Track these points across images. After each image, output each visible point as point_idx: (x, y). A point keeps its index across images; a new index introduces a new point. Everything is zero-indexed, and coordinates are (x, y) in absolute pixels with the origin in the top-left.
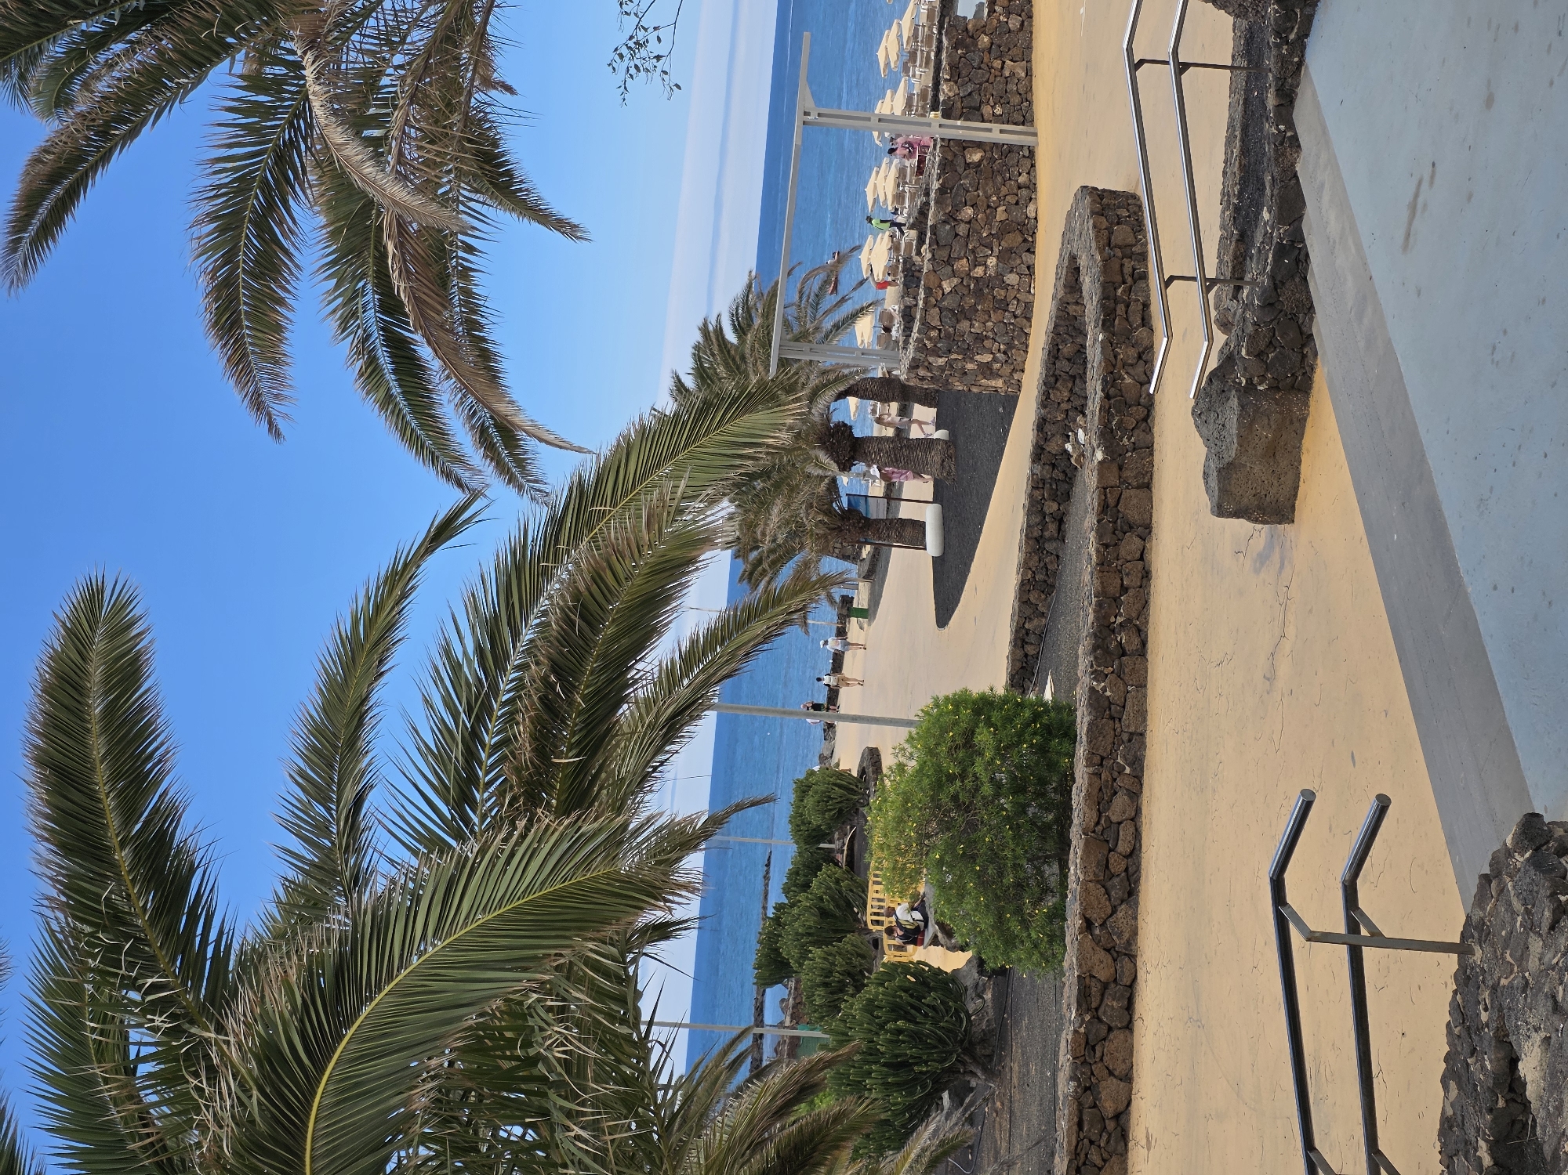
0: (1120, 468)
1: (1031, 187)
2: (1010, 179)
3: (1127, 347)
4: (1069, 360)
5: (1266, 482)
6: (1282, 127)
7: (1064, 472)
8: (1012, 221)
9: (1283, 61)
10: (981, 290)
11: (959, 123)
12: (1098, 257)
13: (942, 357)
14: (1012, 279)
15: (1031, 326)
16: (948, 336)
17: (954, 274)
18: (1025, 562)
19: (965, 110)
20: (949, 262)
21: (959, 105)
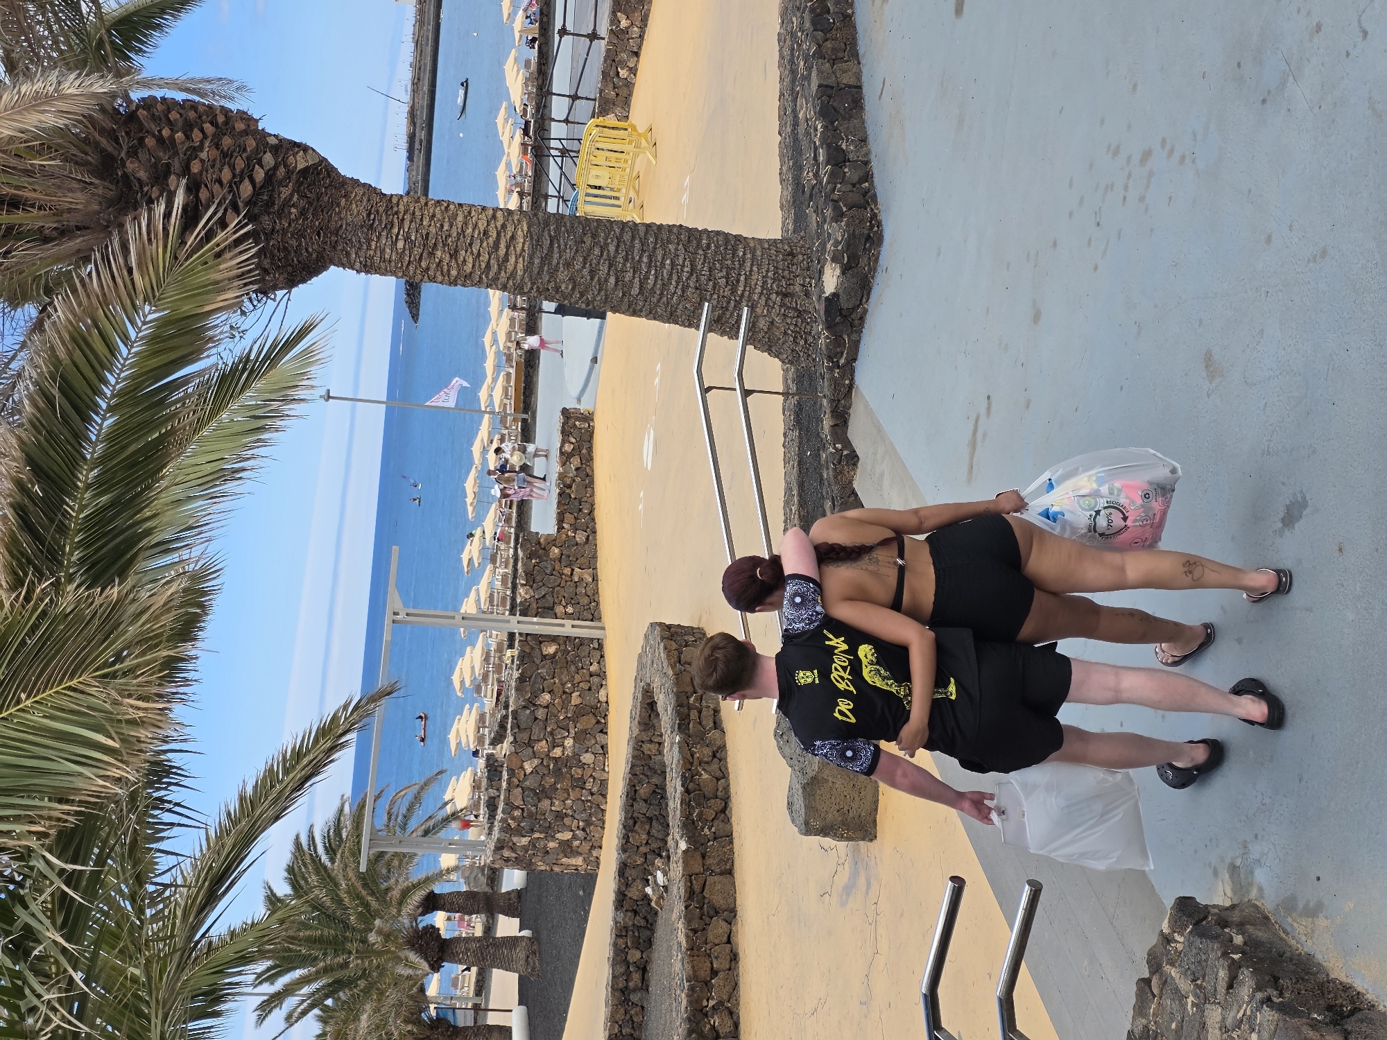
0: (703, 856)
1: (602, 675)
2: (582, 668)
3: (702, 747)
4: (645, 801)
5: (848, 797)
6: (839, 446)
7: (645, 918)
8: (586, 705)
9: (836, 384)
10: (560, 769)
11: (535, 620)
12: (670, 672)
13: (525, 836)
14: (587, 758)
15: (606, 803)
16: (531, 815)
17: (534, 755)
18: (612, 1016)
19: (540, 610)
20: (530, 744)
21: (534, 605)
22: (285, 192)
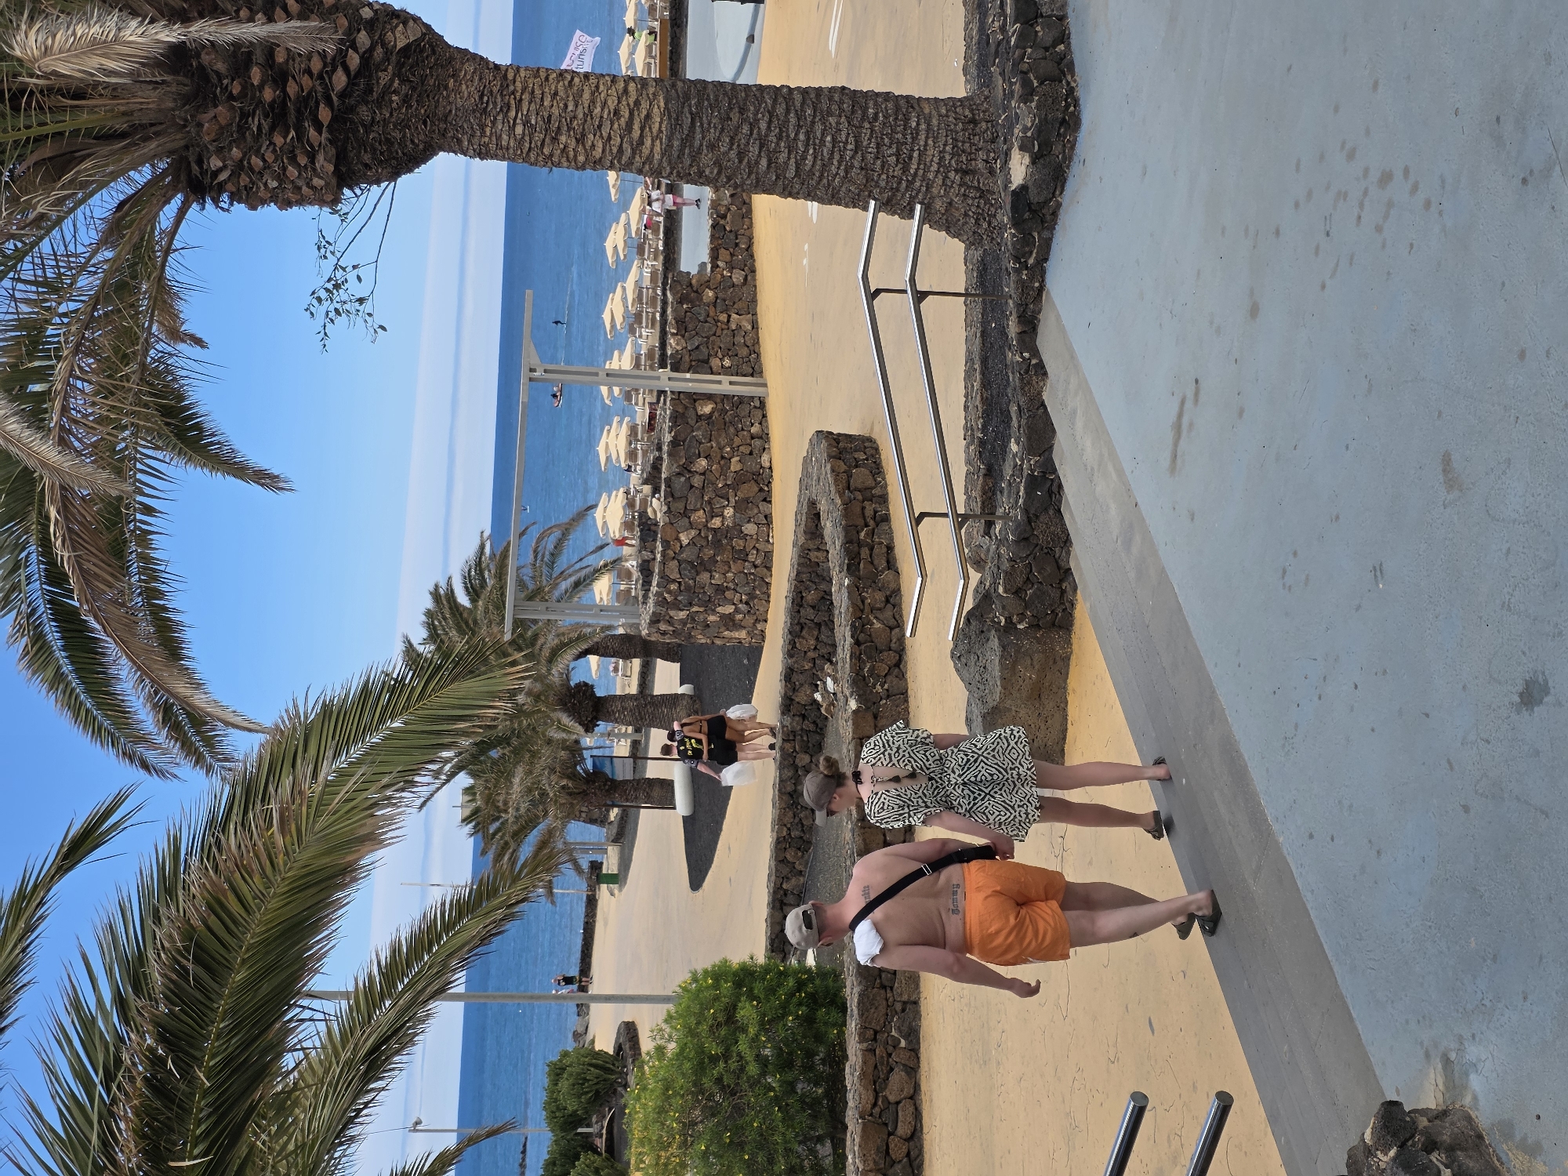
0: (875, 717)
1: (764, 437)
2: (743, 429)
3: (874, 591)
4: (813, 607)
5: (1033, 726)
6: (1026, 355)
7: (814, 722)
8: (747, 471)
9: (1023, 286)
10: (720, 541)
11: (688, 376)
12: (839, 501)
13: (683, 610)
14: (750, 529)
15: (771, 576)
16: (688, 588)
17: (691, 526)
18: (780, 819)
19: (693, 363)
20: (686, 514)
21: (687, 358)
22: (384, 78)
